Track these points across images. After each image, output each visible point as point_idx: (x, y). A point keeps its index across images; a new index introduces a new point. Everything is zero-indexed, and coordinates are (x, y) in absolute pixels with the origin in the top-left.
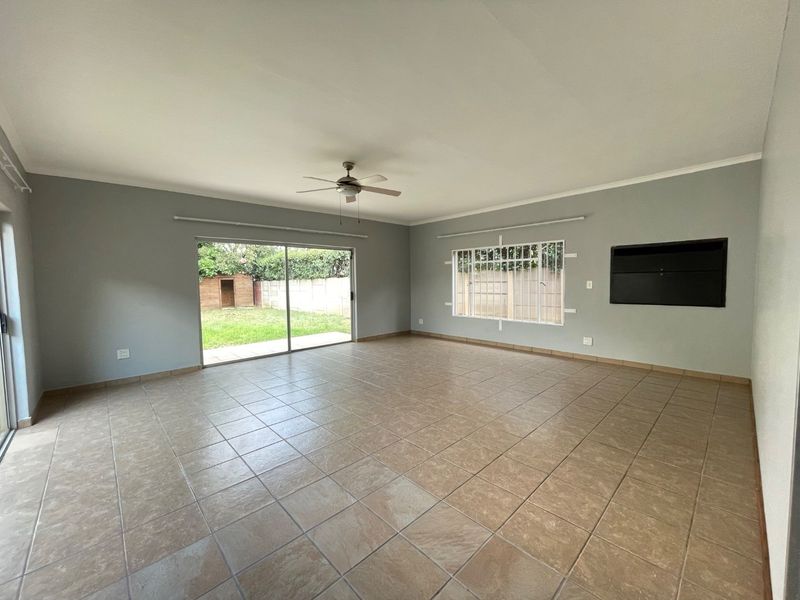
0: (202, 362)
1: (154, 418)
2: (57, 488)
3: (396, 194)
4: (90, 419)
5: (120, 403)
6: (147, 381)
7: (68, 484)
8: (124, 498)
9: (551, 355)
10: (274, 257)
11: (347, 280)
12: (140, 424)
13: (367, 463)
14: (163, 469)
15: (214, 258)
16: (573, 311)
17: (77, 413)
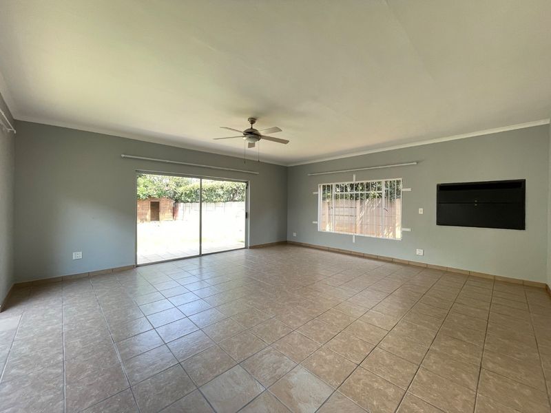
0: (136, 263)
1: (98, 307)
2: (13, 371)
3: (285, 142)
4: (47, 307)
5: (72, 294)
6: (94, 276)
7: (22, 368)
8: (69, 383)
9: (391, 261)
10: (189, 187)
11: (243, 204)
12: (86, 312)
13: (269, 352)
14: (102, 356)
15: (146, 186)
16: (408, 230)
17: (37, 302)
